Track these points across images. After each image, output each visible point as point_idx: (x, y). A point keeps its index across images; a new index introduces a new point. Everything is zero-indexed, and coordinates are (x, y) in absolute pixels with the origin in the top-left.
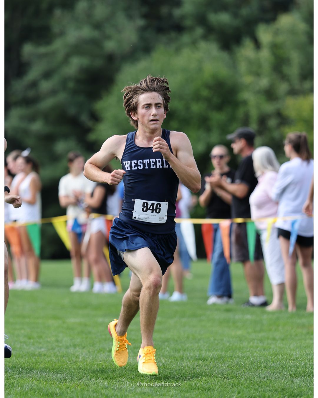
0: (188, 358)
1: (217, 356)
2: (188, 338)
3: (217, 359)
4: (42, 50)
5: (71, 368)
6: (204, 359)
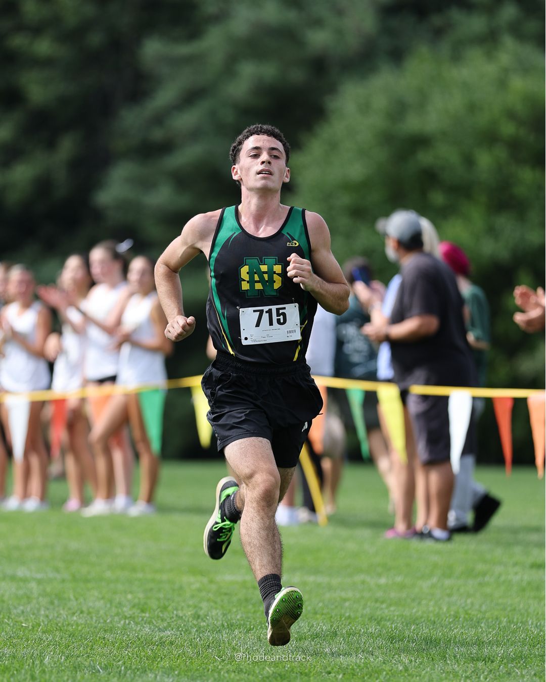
0: (455, 657)
1: (514, 654)
2: (456, 616)
3: (513, 660)
5: (221, 669)
6: (489, 660)
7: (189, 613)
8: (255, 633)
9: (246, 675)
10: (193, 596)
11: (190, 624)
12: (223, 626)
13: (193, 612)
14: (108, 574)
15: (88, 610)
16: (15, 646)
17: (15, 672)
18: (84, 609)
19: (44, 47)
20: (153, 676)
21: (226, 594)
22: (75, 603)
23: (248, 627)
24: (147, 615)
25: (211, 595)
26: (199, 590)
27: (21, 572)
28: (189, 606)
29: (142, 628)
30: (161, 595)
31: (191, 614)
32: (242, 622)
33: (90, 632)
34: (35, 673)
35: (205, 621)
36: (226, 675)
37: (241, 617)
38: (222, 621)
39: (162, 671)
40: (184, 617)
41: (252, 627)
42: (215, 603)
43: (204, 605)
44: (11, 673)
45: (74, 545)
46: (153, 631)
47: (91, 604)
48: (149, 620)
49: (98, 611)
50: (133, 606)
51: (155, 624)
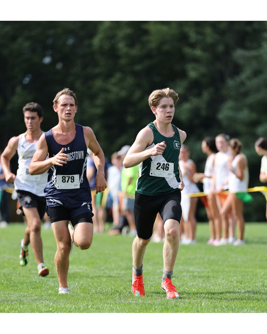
7: (260, 284)
10: (261, 278)
11: (261, 289)
13: (262, 284)
14: (226, 269)
15: (219, 283)
17: (190, 309)
20: (246, 310)
22: (213, 281)
26: (264, 275)
27: (191, 269)
28: (260, 282)
30: (249, 278)
31: (261, 285)
34: (199, 309)
39: (250, 308)
40: (258, 286)
44: (189, 310)
45: (212, 257)
47: (220, 281)
48: (244, 287)
49: (223, 284)
50: (237, 282)
51: (246, 289)
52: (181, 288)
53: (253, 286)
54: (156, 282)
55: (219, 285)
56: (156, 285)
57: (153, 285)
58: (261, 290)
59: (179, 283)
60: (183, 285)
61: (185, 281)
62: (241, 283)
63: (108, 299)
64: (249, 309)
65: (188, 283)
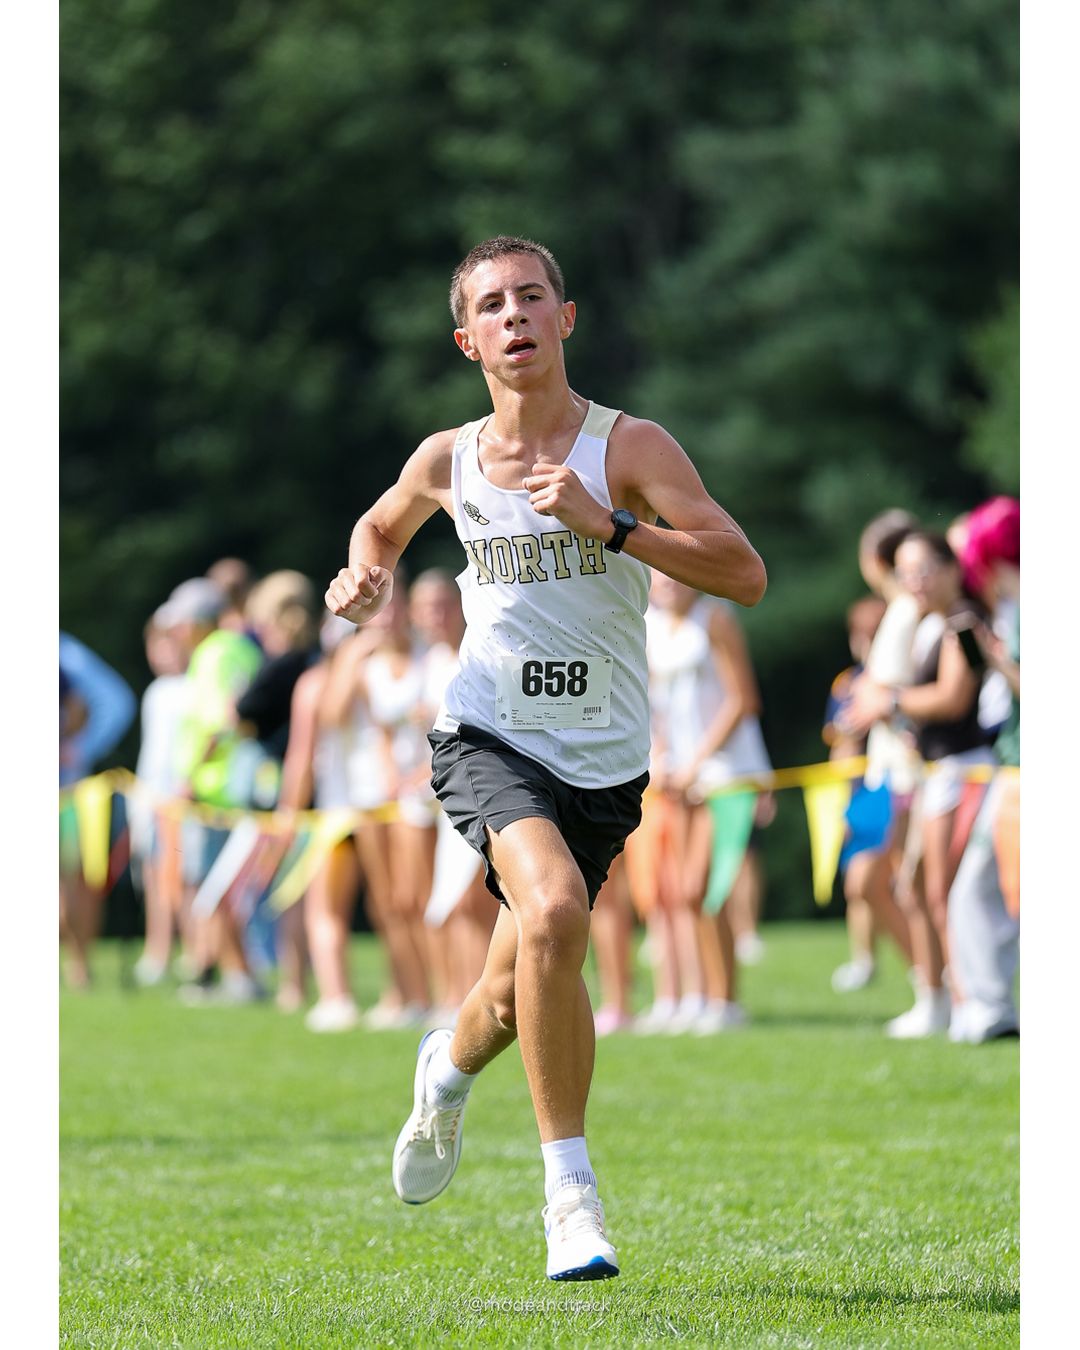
4: (760, 145)
7: (836, 1213)
8: (963, 1248)
9: (953, 1329)
10: (840, 1183)
12: (901, 1237)
13: (843, 1212)
14: (676, 1147)
15: (644, 1215)
16: (508, 1290)
17: (514, 1341)
18: (636, 1215)
19: (501, 151)
21: (903, 1176)
23: (950, 1236)
24: (755, 1221)
25: (873, 1180)
26: (852, 1171)
28: (835, 1202)
29: (747, 1247)
30: (780, 1183)
31: (840, 1217)
32: (937, 1229)
33: (650, 1260)
35: (865, 1230)
36: (914, 1331)
37: (935, 1219)
38: (900, 1229)
40: (825, 1224)
41: (957, 1237)
42: (884, 1193)
43: (862, 1198)
44: (507, 1342)
46: (768, 1252)
47: (647, 1206)
48: (759, 1231)
49: (661, 1218)
50: (728, 1206)
51: (771, 1238)
52: (466, 1244)
53: (802, 1222)
54: (348, 1214)
55: (646, 1223)
56: (348, 1230)
57: (338, 1232)
58: (841, 1241)
59: (456, 1220)
60: (474, 1228)
61: (481, 1207)
62: (746, 1210)
63: (125, 1302)
64: (789, 1331)
65: (499, 1219)
